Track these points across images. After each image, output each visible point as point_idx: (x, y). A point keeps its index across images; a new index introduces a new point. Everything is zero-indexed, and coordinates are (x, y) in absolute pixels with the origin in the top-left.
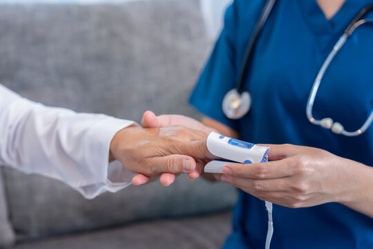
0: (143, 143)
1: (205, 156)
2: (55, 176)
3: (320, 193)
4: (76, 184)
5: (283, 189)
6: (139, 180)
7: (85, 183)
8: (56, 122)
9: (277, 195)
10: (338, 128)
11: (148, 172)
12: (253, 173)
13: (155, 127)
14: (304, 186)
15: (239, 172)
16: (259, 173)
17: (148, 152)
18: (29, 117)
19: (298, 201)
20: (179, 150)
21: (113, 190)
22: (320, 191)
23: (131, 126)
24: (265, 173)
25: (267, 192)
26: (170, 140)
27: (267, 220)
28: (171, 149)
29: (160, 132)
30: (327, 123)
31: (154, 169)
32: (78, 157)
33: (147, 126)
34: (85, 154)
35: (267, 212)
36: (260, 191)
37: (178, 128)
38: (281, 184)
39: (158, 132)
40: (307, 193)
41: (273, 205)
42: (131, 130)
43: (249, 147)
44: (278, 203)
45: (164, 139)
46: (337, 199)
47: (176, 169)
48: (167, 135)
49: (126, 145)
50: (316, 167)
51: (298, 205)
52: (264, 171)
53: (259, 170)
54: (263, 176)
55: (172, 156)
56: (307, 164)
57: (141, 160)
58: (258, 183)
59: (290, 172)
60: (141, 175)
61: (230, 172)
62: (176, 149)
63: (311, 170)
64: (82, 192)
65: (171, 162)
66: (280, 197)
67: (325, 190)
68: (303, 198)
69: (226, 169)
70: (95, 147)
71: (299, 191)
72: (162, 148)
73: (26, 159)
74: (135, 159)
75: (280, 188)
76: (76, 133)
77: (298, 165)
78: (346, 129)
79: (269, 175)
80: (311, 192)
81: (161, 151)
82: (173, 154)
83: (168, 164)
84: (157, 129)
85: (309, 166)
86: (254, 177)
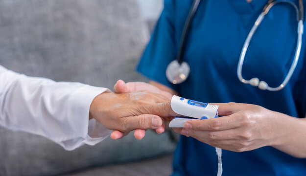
0: (118, 106)
1: (169, 114)
2: (39, 132)
3: (259, 140)
4: (58, 139)
5: (233, 138)
6: (116, 135)
7: (65, 139)
8: (41, 89)
9: (228, 142)
10: (264, 85)
11: (124, 129)
12: (209, 127)
13: (125, 93)
14: (248, 134)
15: (198, 126)
16: (215, 126)
17: (123, 113)
18: (16, 85)
19: (243, 146)
20: (147, 110)
21: (92, 144)
22: (260, 138)
23: (105, 92)
24: (219, 126)
25: (220, 140)
26: (140, 103)
27: (217, 162)
28: (141, 110)
29: (131, 96)
30: (255, 82)
31: (128, 126)
32: (61, 118)
33: (119, 92)
34: (67, 115)
35: (217, 156)
36: (214, 140)
37: (144, 93)
38: (231, 133)
39: (129, 97)
40: (251, 140)
41: (222, 150)
42: (106, 95)
43: (204, 106)
44: (227, 148)
45: (135, 102)
46: (271, 144)
47: (147, 125)
48: (137, 99)
49: (104, 108)
50: (256, 119)
51: (243, 150)
52: (218, 124)
53: (214, 124)
54: (217, 128)
55: (143, 116)
56: (250, 117)
57: (118, 120)
58: (212, 134)
59: (238, 124)
60: (117, 132)
61: (191, 126)
62: (145, 110)
63: (254, 122)
64: (63, 145)
65: (143, 121)
66: (230, 143)
67: (263, 137)
68: (247, 144)
69: (188, 124)
70: (77, 109)
71: (245, 139)
72: (133, 109)
73: (14, 120)
74: (112, 119)
75: (230, 137)
76: (58, 98)
77: (244, 118)
78: (270, 85)
79: (222, 127)
80: (253, 139)
81: (133, 111)
82: (143, 114)
83: (140, 122)
84: (127, 95)
85: (251, 119)
86: (210, 130)
